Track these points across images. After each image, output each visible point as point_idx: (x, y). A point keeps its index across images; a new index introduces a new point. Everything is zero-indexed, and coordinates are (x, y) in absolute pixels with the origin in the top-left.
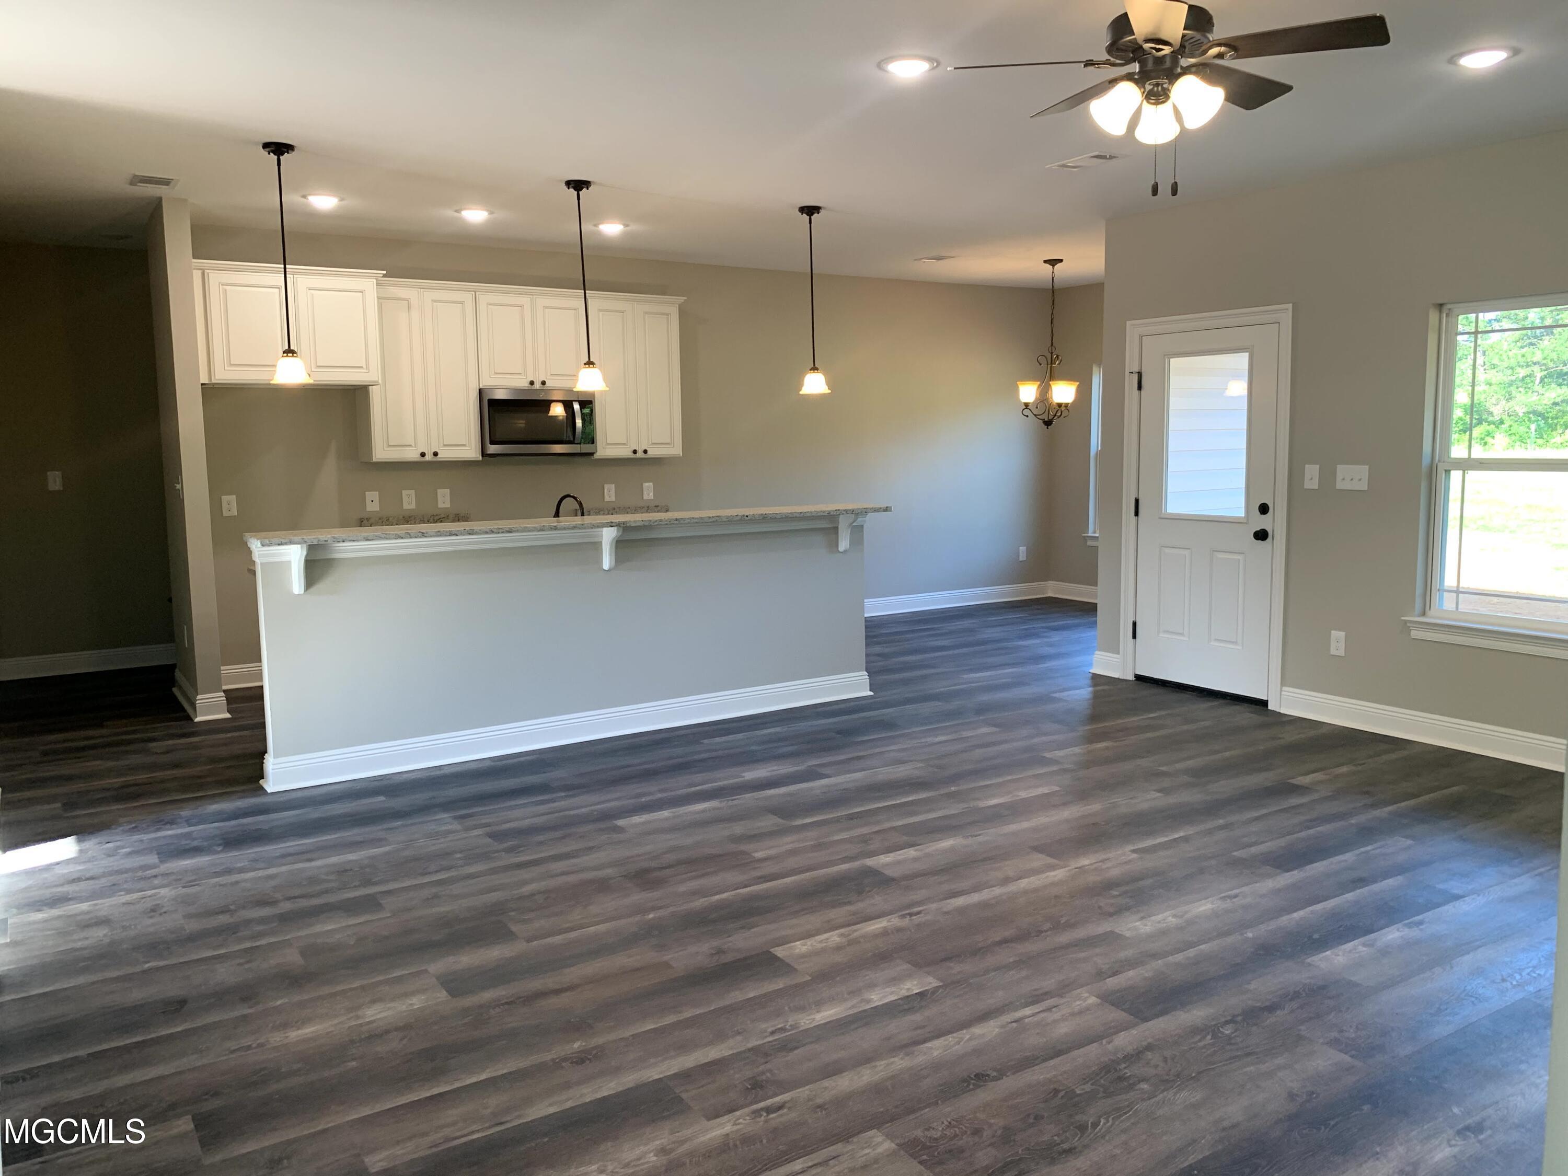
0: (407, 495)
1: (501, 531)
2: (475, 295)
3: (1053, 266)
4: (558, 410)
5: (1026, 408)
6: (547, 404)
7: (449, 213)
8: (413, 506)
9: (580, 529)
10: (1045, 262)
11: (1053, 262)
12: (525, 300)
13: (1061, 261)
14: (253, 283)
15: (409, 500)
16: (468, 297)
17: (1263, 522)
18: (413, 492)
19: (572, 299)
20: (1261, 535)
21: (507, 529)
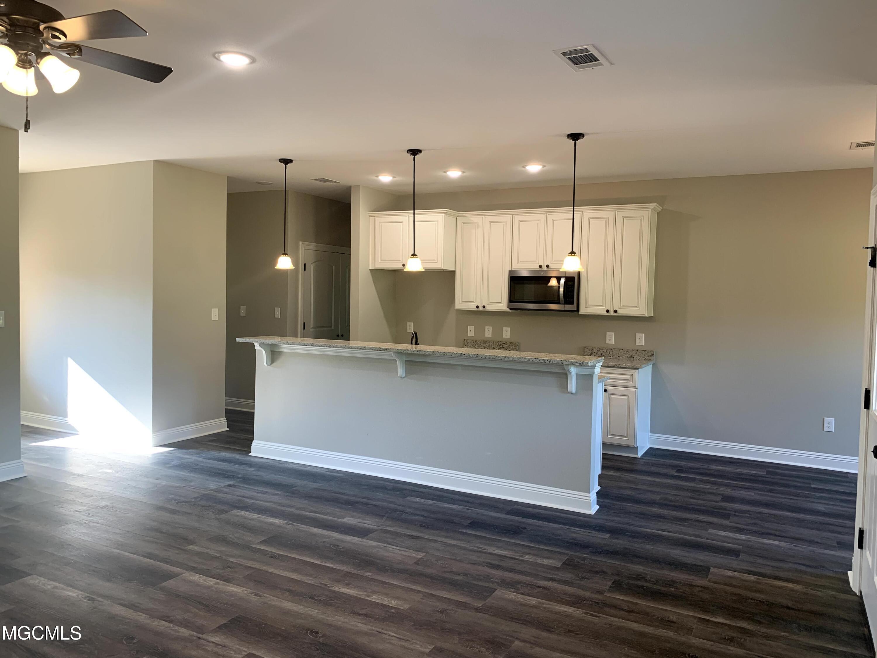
0: (488, 329)
1: (326, 346)
2: (513, 216)
4: (553, 282)
6: (548, 279)
7: (441, 173)
8: (490, 335)
9: (363, 349)
12: (541, 217)
14: (395, 221)
15: (489, 333)
16: (508, 218)
18: (491, 328)
19: (566, 213)
21: (329, 345)
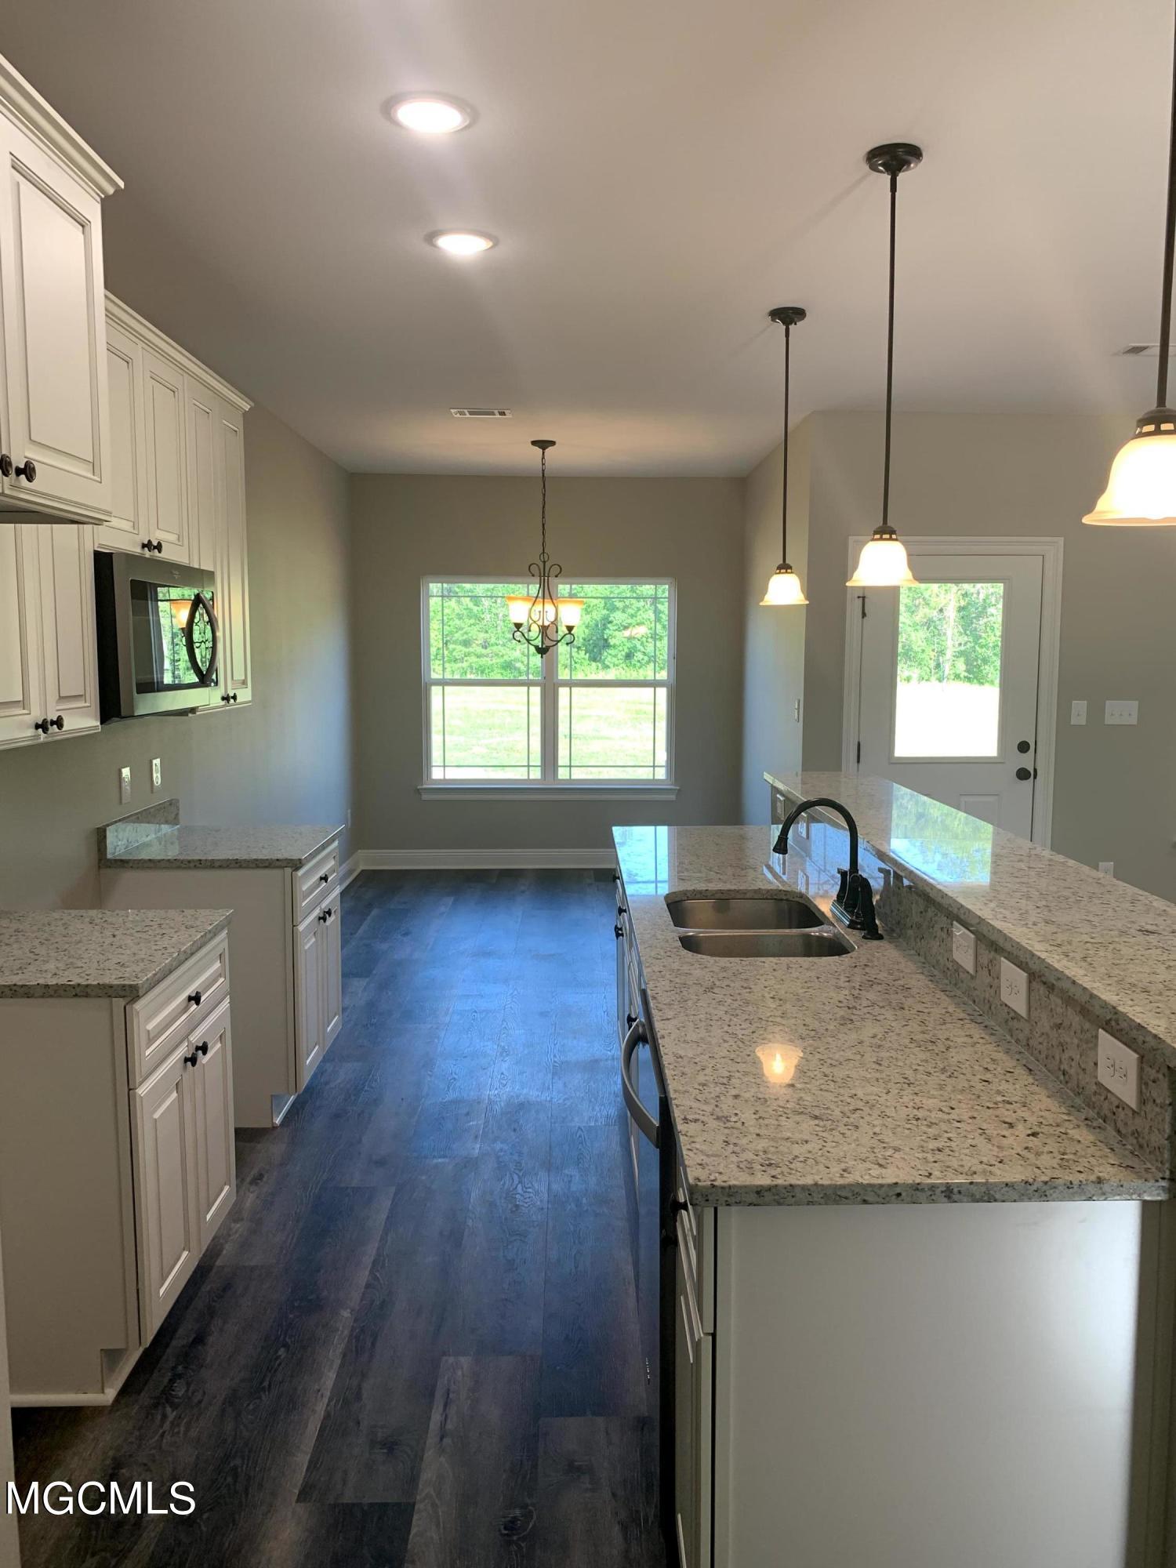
3: (544, 449)
5: (518, 630)
10: (534, 443)
11: (543, 444)
13: (553, 443)
17: (1026, 761)
20: (1023, 774)
